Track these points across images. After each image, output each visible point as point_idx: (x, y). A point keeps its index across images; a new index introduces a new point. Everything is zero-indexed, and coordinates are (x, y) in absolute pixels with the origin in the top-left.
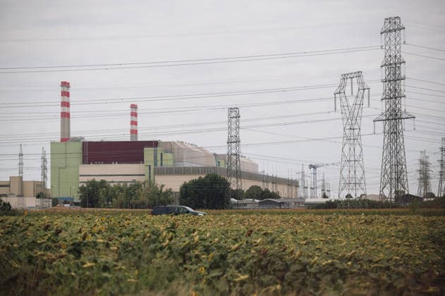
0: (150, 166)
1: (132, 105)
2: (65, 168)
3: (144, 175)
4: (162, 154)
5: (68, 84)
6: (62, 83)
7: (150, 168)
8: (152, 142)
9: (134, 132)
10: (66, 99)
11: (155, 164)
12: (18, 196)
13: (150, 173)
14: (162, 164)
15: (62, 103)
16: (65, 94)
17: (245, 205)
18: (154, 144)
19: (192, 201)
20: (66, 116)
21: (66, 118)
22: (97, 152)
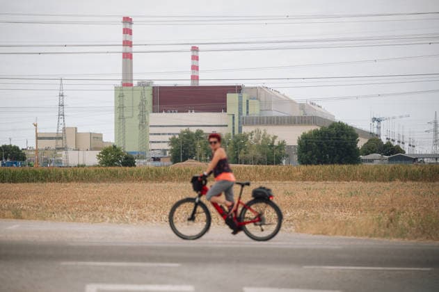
0: (234, 115)
1: (192, 47)
2: (131, 117)
3: (227, 126)
4: (248, 101)
5: (131, 19)
6: (124, 18)
7: (234, 117)
8: (234, 87)
9: (195, 78)
10: (128, 37)
11: (240, 113)
12: (74, 150)
13: (233, 124)
14: (248, 112)
15: (124, 42)
16: (128, 31)
17: (371, 161)
18: (238, 89)
19: (314, 156)
20: (128, 56)
21: (129, 59)
22: (169, 99)
